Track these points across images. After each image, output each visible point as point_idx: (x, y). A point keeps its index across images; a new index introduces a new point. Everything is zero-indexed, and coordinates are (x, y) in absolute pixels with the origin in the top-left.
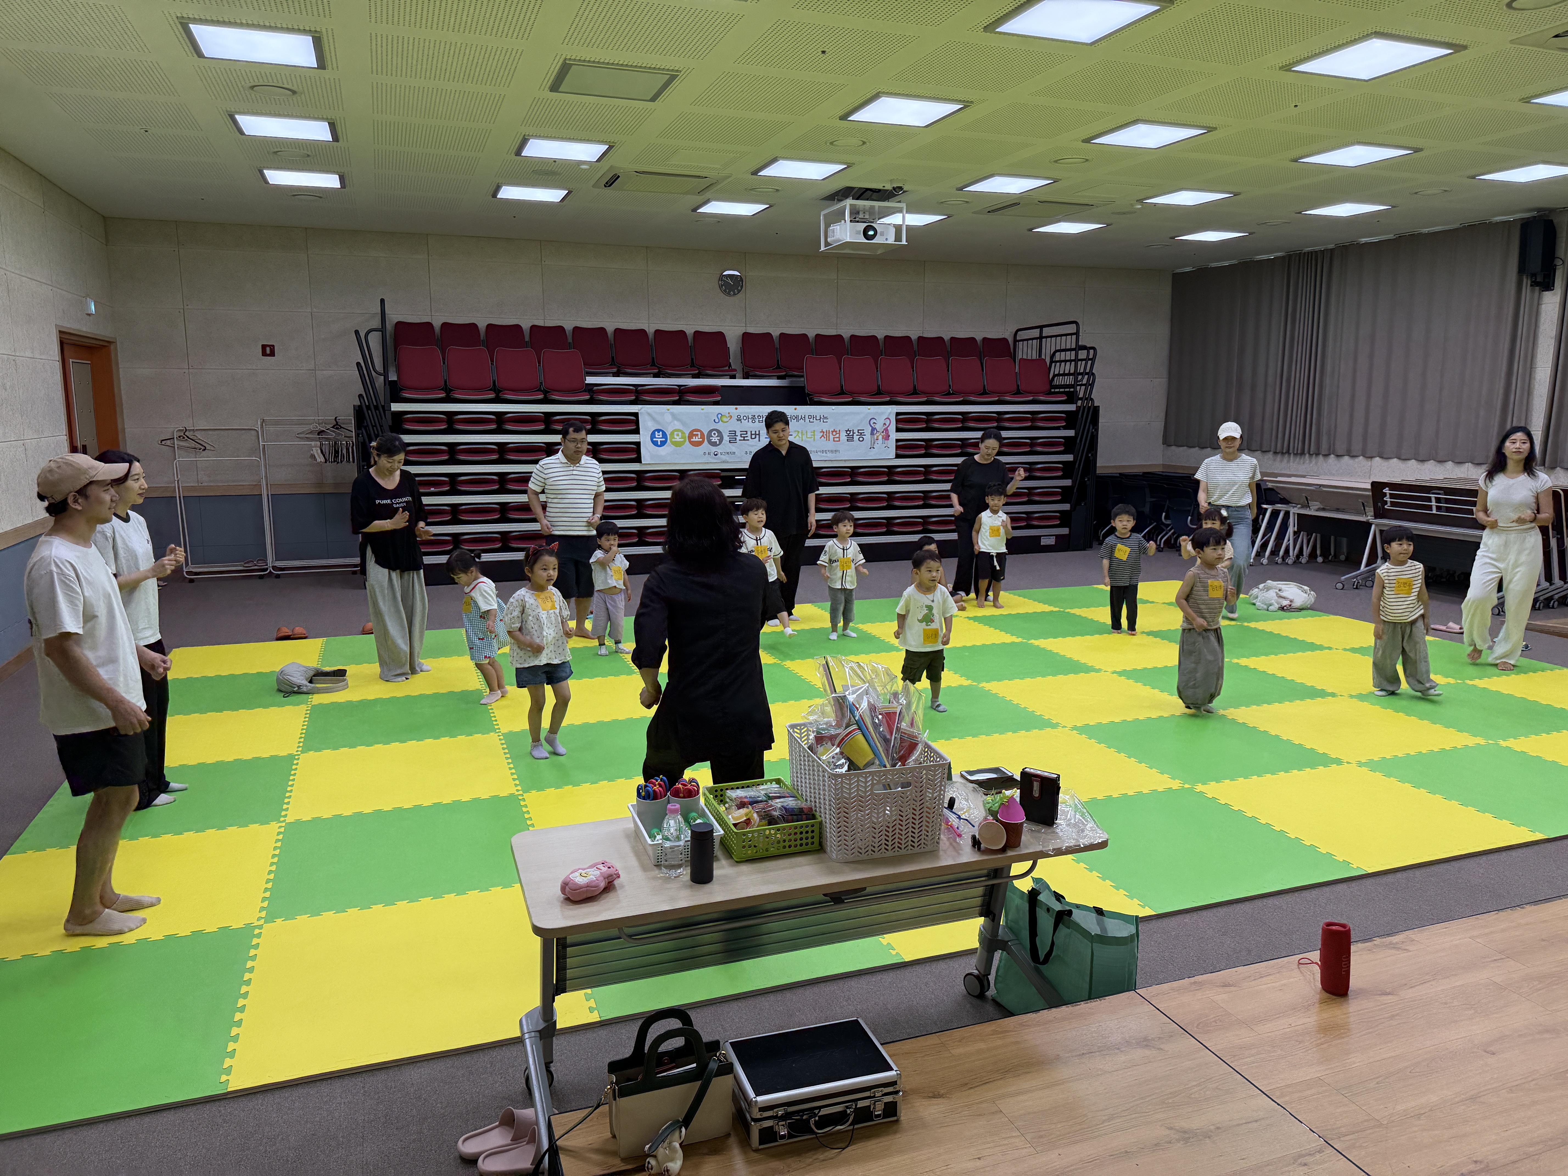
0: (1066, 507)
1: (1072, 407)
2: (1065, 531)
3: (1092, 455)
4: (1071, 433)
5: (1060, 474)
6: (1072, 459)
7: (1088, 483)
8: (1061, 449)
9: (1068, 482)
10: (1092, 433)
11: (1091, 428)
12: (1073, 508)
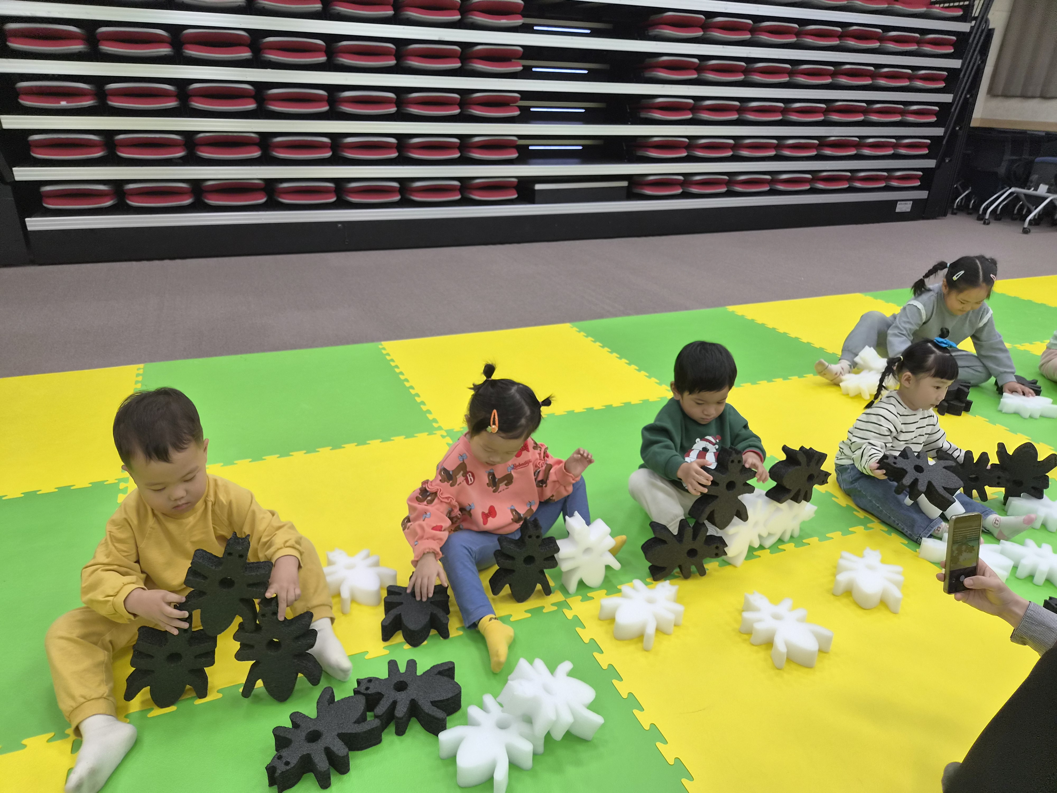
0: (931, 163)
1: (964, 27)
2: (923, 194)
3: (971, 96)
4: (956, 64)
5: (933, 119)
6: (950, 100)
7: (961, 133)
8: (942, 85)
9: (939, 131)
10: (979, 65)
11: (979, 58)
12: (938, 166)
